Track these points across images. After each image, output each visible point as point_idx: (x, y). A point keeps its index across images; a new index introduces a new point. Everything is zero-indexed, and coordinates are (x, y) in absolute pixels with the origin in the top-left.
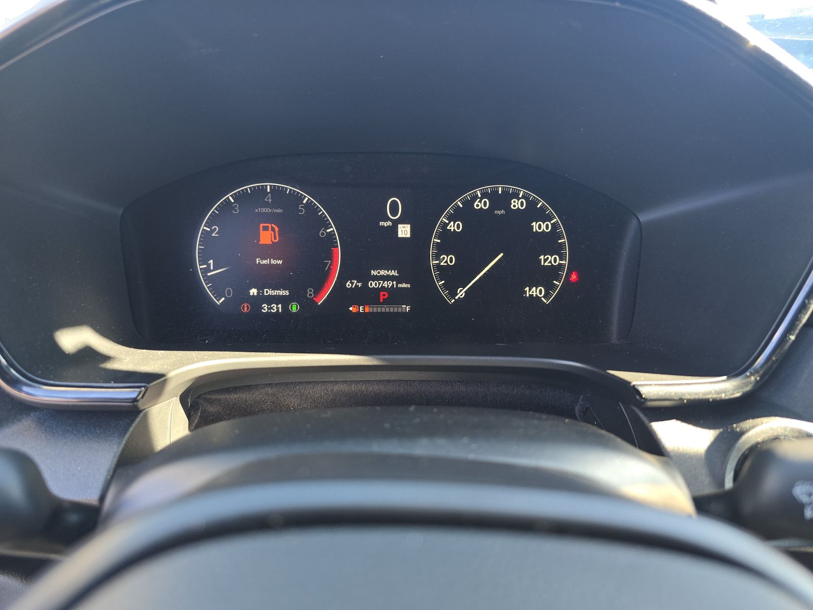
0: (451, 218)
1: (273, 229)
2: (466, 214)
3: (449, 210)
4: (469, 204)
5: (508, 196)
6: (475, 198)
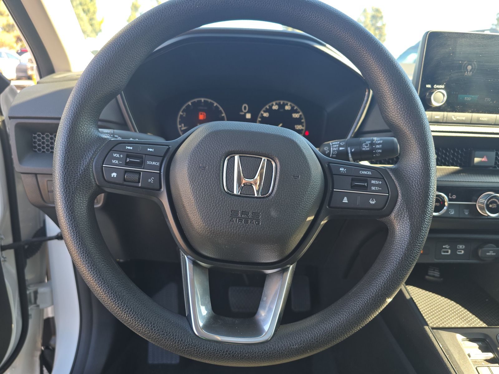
0: (265, 112)
1: (204, 114)
2: (270, 110)
3: (264, 109)
4: (271, 107)
5: (284, 105)
6: (273, 105)
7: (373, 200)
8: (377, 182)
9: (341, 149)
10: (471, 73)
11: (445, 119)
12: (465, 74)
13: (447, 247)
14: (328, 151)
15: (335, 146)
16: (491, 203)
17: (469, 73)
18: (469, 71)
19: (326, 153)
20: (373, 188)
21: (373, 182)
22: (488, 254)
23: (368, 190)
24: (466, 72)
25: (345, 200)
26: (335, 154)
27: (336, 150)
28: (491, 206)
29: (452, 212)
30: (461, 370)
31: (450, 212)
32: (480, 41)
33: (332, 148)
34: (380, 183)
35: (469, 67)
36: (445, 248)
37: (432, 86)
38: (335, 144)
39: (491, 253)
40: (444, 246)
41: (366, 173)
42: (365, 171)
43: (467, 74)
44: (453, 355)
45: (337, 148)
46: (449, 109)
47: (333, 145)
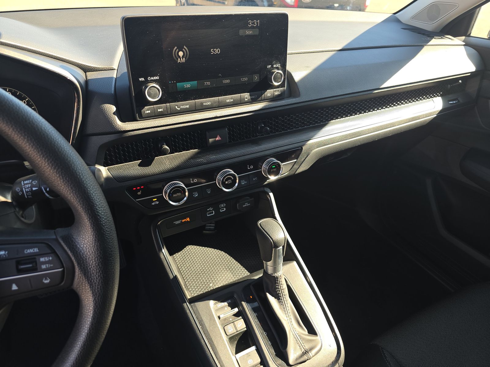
7: (46, 279)
8: (47, 259)
9: (34, 189)
10: (184, 58)
11: (169, 110)
12: (179, 61)
13: (211, 209)
14: (21, 193)
15: (27, 186)
16: (226, 180)
17: (182, 59)
18: (181, 57)
19: (20, 195)
20: (44, 267)
21: (42, 259)
22: (244, 206)
23: (39, 270)
24: (179, 59)
25: (14, 287)
26: (30, 195)
27: (30, 191)
28: (227, 182)
29: (196, 195)
30: (211, 337)
31: (194, 196)
32: (184, 24)
33: (24, 189)
34: (51, 258)
35: (181, 54)
36: (210, 211)
37: (146, 79)
38: (27, 184)
39: (247, 205)
40: (208, 210)
41: (31, 251)
42: (31, 248)
43: (180, 61)
44: (205, 325)
45: (30, 189)
46: (170, 100)
47: (24, 184)
